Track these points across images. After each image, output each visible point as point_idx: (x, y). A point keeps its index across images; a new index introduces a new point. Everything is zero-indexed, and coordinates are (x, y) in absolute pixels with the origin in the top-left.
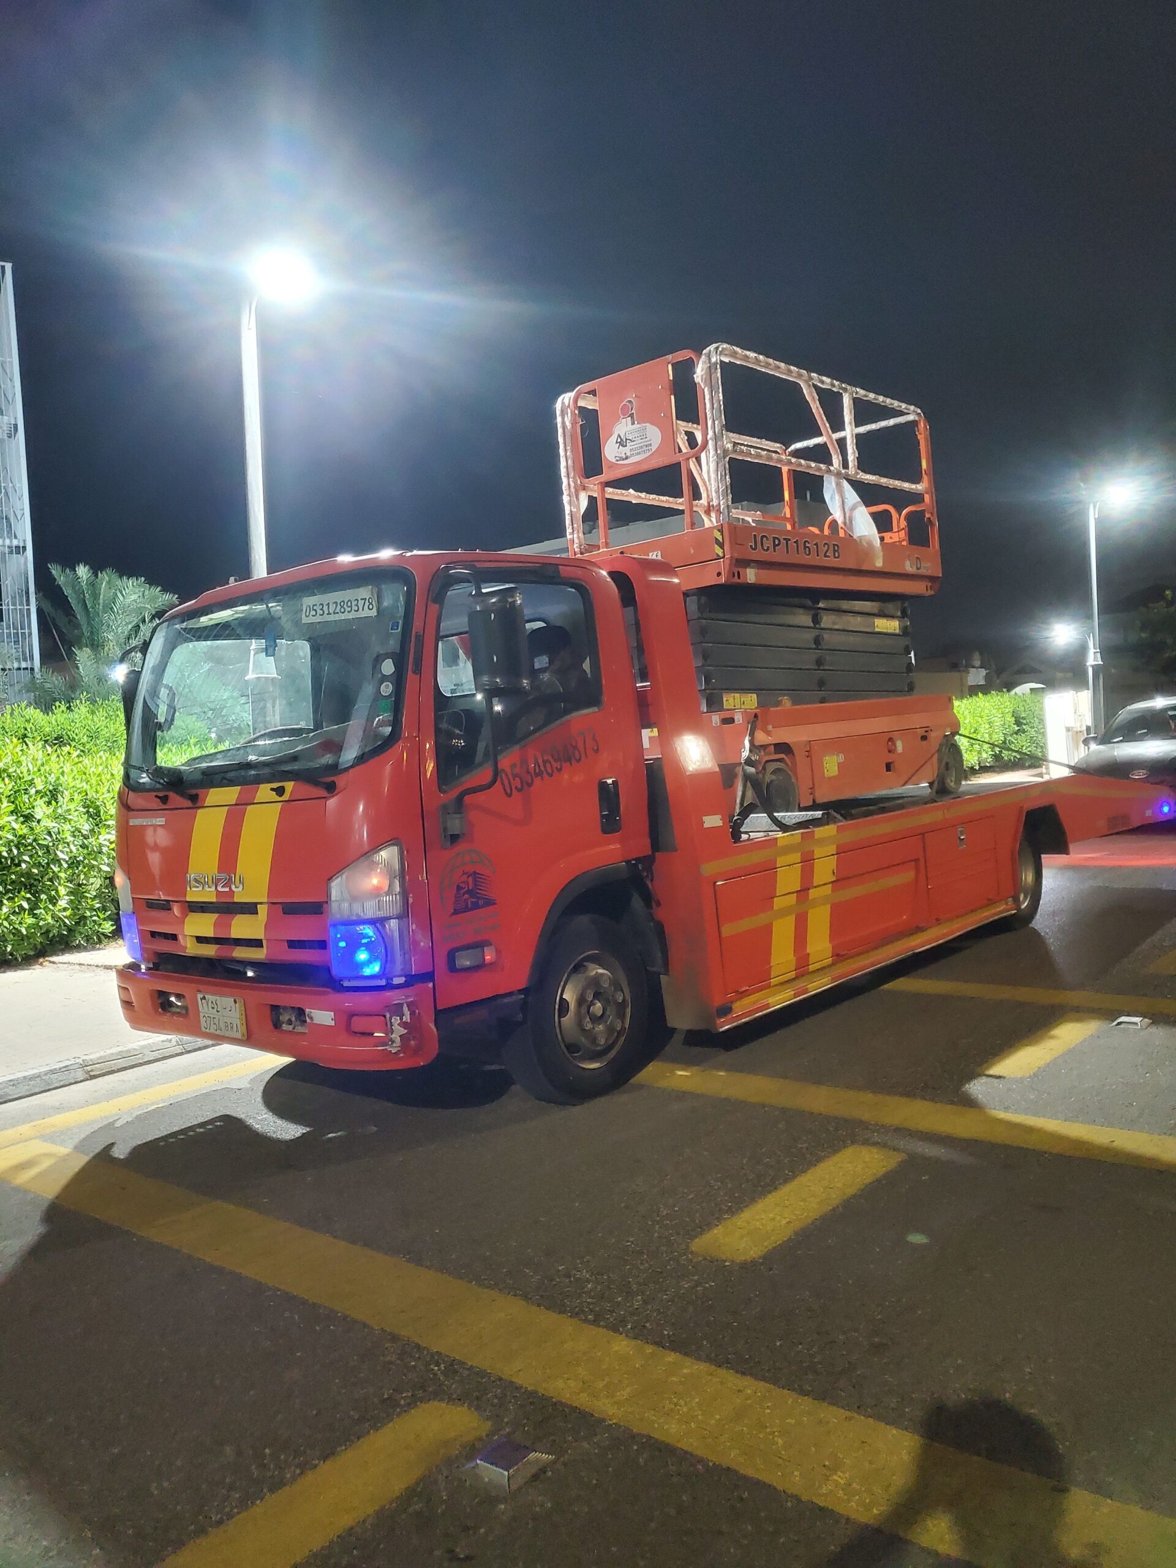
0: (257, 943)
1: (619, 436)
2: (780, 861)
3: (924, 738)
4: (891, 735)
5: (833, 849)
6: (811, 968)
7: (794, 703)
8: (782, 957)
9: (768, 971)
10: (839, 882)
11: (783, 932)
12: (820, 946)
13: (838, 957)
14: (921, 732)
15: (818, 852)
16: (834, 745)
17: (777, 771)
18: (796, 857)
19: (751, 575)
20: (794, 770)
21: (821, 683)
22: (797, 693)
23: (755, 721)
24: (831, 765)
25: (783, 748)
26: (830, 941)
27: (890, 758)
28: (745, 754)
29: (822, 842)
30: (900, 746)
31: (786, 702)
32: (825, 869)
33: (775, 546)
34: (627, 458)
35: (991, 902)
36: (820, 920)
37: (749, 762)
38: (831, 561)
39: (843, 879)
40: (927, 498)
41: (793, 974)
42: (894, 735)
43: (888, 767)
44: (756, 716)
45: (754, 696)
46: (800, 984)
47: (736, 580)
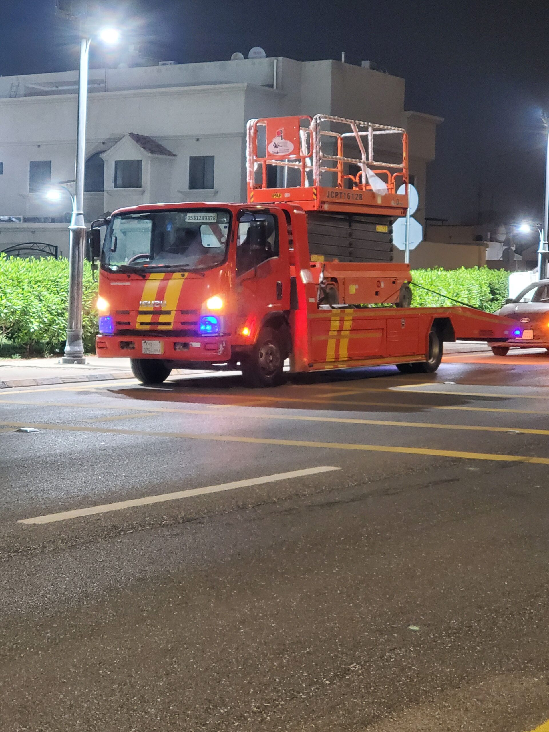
0: (169, 324)
1: (275, 143)
2: (333, 318)
3: (394, 282)
4: (379, 279)
5: (351, 318)
6: (340, 360)
7: (340, 261)
8: (330, 354)
9: (326, 356)
10: (353, 330)
11: (331, 344)
12: (344, 353)
13: (350, 359)
14: (393, 280)
15: (346, 318)
16: (355, 281)
17: (332, 288)
18: (338, 318)
19: (326, 207)
20: (338, 288)
21: (351, 254)
22: (341, 256)
23: (324, 268)
24: (353, 289)
25: (334, 279)
26: (348, 352)
27: (378, 289)
28: (321, 279)
29: (348, 315)
30: (382, 285)
31: (336, 261)
32: (348, 324)
33: (336, 195)
34: (278, 153)
35: (414, 354)
36: (344, 344)
37: (322, 283)
38: (359, 201)
39: (355, 330)
40: (404, 171)
41: (333, 360)
42: (381, 280)
43: (377, 293)
44: (325, 265)
45: (323, 257)
46: (336, 364)
47: (320, 209)
